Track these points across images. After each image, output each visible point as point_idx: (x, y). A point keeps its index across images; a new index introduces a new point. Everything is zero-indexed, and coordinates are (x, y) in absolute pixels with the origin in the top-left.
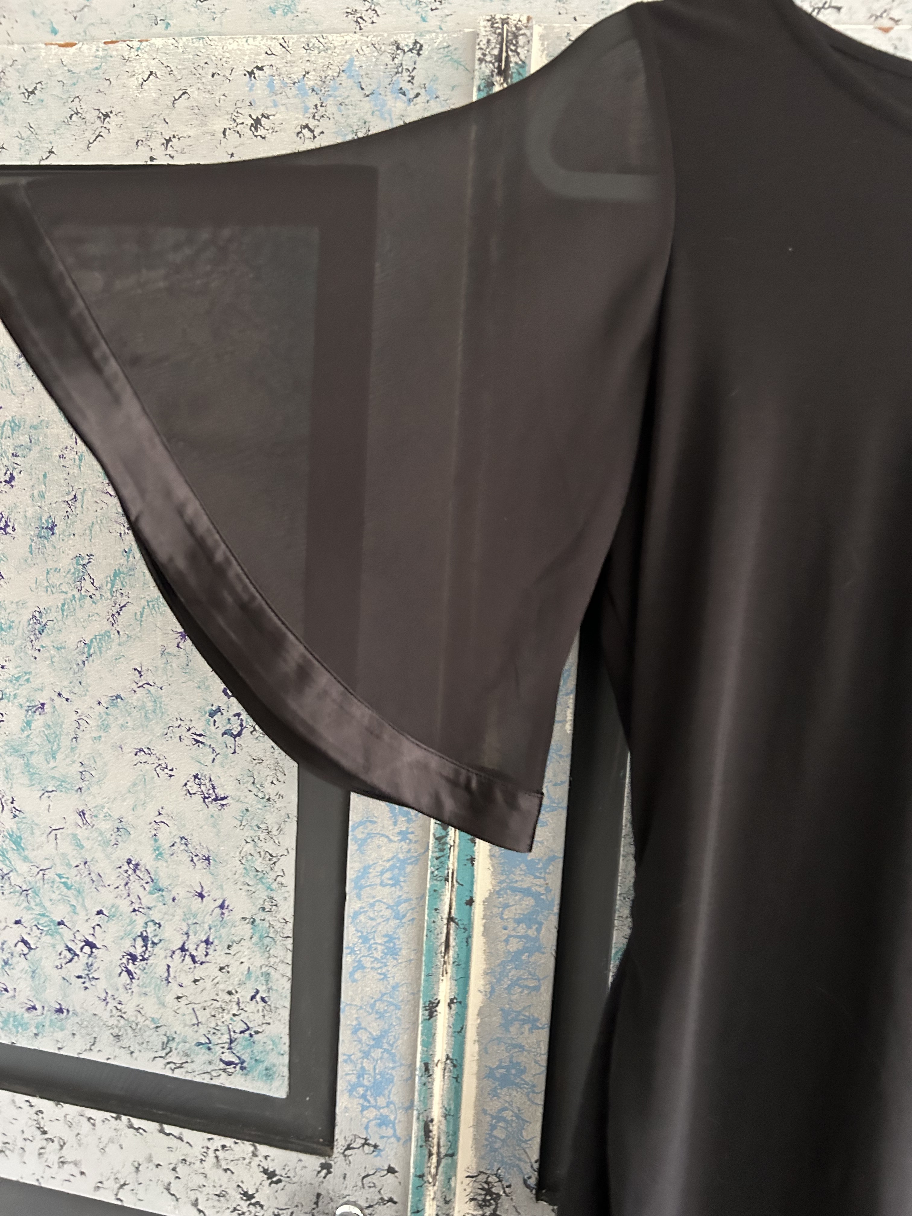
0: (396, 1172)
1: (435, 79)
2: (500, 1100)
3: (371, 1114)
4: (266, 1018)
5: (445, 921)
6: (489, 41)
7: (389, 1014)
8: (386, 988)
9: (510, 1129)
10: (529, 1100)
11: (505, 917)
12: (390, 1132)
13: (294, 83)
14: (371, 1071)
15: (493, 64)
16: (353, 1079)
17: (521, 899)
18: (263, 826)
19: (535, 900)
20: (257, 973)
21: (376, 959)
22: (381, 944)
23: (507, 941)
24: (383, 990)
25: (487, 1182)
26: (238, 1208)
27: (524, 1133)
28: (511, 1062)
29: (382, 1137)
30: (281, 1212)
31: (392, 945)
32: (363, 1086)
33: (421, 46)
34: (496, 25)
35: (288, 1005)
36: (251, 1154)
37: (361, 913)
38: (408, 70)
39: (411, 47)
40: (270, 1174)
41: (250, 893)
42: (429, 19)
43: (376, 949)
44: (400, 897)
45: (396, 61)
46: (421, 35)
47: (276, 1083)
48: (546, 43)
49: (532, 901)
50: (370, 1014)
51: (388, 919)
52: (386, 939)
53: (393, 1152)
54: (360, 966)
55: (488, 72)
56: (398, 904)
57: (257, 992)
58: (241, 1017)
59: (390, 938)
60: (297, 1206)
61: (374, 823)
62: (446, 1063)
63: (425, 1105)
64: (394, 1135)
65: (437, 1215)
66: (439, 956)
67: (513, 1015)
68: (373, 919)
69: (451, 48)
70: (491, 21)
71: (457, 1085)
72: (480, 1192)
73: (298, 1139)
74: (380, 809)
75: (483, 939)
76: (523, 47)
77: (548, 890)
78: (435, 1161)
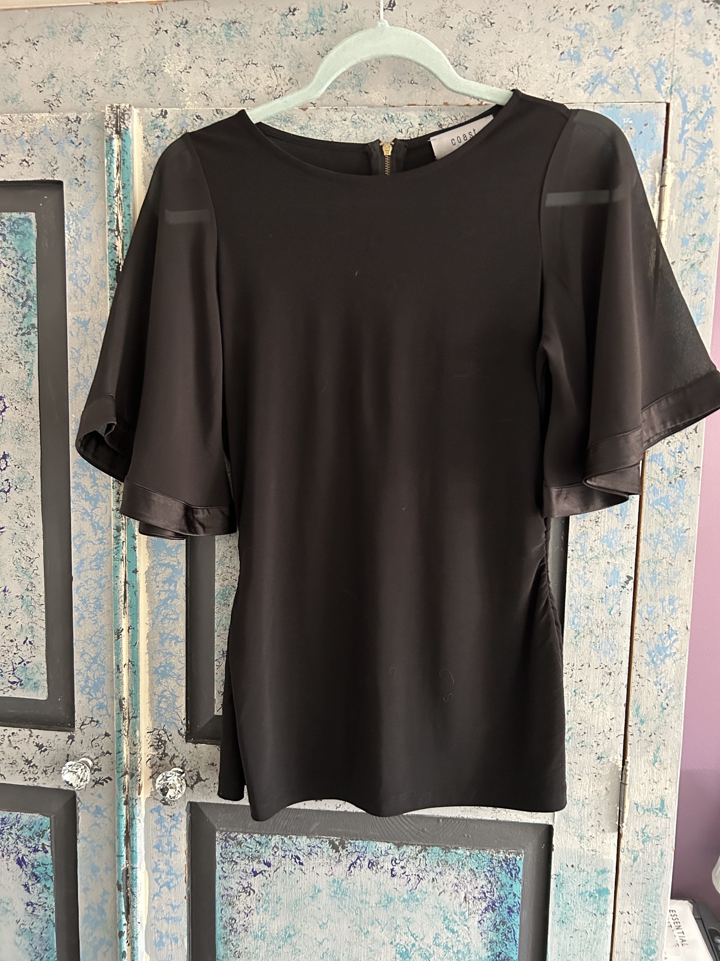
0: (110, 735)
1: (88, 136)
2: (163, 686)
3: (94, 703)
4: (33, 653)
5: (123, 584)
6: (110, 117)
7: (99, 643)
8: (97, 628)
9: (169, 702)
10: (178, 684)
11: (157, 580)
12: (105, 712)
13: (17, 138)
14: (92, 678)
15: (113, 129)
16: (83, 683)
17: (165, 569)
18: (25, 542)
20: (25, 627)
21: (91, 612)
22: (93, 603)
23: (159, 594)
24: (96, 630)
25: (159, 735)
26: (23, 770)
27: (176, 703)
28: (166, 663)
29: (101, 716)
30: (47, 769)
31: (99, 603)
32: (88, 687)
33: (80, 119)
34: (114, 109)
35: (44, 644)
36: (28, 736)
37: (81, 587)
38: (74, 131)
39: (75, 119)
40: (40, 747)
41: (20, 581)
42: (87, 104)
43: (90, 606)
44: (101, 575)
45: (68, 127)
46: (80, 114)
47: (40, 691)
48: (141, 117)
49: (171, 570)
50: (89, 644)
51: (96, 589)
52: (96, 600)
53: (107, 724)
54: (83, 617)
55: (110, 133)
56: (101, 579)
57: (27, 638)
58: (19, 654)
59: (98, 599)
60: (56, 764)
61: (84, 535)
62: (129, 665)
63: (119, 689)
64: (107, 714)
65: (130, 753)
66: (121, 603)
67: (165, 636)
68: (87, 589)
69: (96, 120)
70: (112, 107)
71: (136, 676)
72: (155, 740)
73: (57, 726)
74: (87, 526)
75: (146, 594)
76: (127, 120)
77: (179, 563)
78: (127, 723)
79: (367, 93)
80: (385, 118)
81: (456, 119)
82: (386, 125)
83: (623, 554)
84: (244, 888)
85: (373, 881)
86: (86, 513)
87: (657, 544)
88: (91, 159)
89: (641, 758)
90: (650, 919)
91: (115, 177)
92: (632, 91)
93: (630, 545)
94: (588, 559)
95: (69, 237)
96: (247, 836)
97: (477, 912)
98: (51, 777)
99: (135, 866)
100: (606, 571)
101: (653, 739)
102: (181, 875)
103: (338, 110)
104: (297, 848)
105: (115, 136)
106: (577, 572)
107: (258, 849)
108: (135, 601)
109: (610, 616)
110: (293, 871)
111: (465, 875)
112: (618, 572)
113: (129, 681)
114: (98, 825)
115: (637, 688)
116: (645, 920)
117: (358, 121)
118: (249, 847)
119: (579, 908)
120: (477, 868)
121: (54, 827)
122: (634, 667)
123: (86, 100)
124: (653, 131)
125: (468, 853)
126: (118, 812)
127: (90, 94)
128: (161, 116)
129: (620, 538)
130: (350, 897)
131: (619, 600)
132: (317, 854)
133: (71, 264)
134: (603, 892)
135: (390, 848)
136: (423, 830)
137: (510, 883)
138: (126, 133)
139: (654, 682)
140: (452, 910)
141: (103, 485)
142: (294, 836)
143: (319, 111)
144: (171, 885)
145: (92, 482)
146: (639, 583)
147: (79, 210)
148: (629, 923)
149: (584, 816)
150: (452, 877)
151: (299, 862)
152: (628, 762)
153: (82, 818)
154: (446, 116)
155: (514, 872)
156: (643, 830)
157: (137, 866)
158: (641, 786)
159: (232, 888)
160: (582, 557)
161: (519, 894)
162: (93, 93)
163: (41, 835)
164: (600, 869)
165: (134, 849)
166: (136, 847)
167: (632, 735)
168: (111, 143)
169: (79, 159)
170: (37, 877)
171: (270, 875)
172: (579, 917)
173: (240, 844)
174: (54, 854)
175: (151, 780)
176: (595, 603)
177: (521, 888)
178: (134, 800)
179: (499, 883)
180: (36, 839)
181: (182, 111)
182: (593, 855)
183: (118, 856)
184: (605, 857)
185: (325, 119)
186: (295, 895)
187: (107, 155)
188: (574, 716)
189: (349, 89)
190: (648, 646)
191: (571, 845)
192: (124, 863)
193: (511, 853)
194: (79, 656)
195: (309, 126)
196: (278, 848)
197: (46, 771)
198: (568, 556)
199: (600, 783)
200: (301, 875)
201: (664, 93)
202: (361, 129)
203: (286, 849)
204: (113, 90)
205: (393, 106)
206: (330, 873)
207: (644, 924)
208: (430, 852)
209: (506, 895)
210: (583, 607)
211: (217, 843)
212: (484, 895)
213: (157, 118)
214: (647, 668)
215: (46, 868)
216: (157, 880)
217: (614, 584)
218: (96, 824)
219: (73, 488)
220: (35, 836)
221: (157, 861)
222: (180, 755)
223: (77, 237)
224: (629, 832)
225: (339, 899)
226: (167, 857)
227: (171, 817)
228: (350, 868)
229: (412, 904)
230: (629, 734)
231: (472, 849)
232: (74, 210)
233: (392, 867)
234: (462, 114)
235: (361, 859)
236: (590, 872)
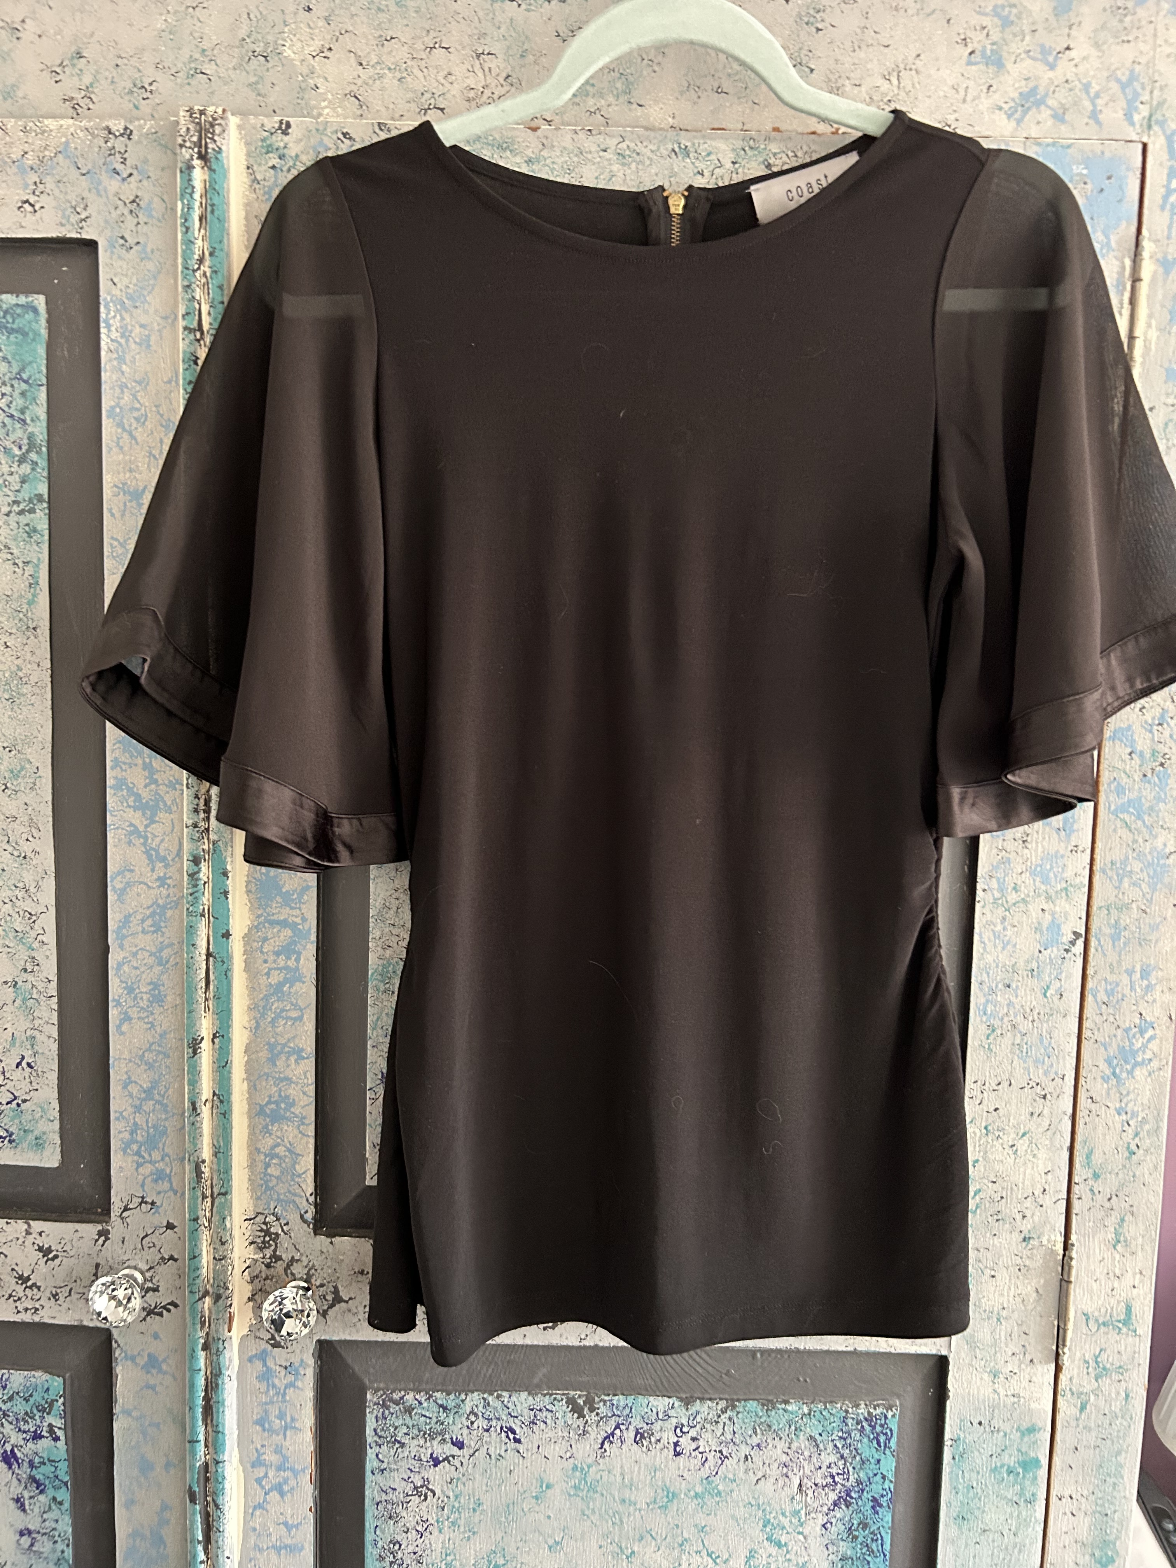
0: (175, 1227)
1: (146, 161)
2: (273, 1137)
3: (147, 1169)
4: (33, 1084)
5: (204, 957)
6: (188, 129)
7: (158, 1064)
8: (154, 1037)
9: (284, 1165)
10: (300, 1132)
11: (265, 950)
12: (166, 1185)
13: (14, 162)
14: (144, 1125)
15: (193, 149)
16: (126, 1136)
17: (279, 931)
18: (21, 885)
19: (292, 930)
20: (20, 1036)
21: (142, 1008)
22: (146, 993)
23: (268, 974)
24: (151, 1040)
25: (265, 1223)
26: (14, 1294)
27: (297, 1167)
28: (280, 1096)
29: (159, 1193)
30: (59, 1291)
31: (157, 992)
32: (137, 1142)
33: (131, 131)
34: (194, 116)
35: (56, 1068)
36: (24, 1234)
37: (124, 964)
38: (120, 152)
39: (122, 131)
40: (45, 1251)
41: (10, 955)
42: (142, 106)
43: (141, 998)
44: (161, 943)
45: (109, 144)
46: (131, 122)
47: (47, 1152)
48: (243, 132)
49: (290, 931)
50: (139, 1066)
51: (152, 967)
52: (151, 987)
53: (171, 1207)
54: (127, 1018)
55: (188, 156)
56: (161, 950)
57: (23, 1058)
58: (7, 1087)
59: (155, 985)
60: (75, 1281)
61: (132, 871)
62: (213, 1100)
63: (195, 1145)
64: (171, 1188)
65: (214, 1258)
66: (200, 992)
67: (279, 1048)
68: (136, 968)
69: (159, 134)
70: (191, 111)
71: (225, 1121)
72: (259, 1233)
73: (76, 1212)
74: (137, 857)
75: (245, 975)
76: (219, 135)
77: (304, 920)
78: (209, 1204)
79: (640, 106)
80: (673, 150)
81: (796, 156)
82: (676, 161)
83: (1067, 895)
84: (416, 1488)
85: (643, 1466)
86: (136, 831)
87: (1123, 877)
88: (150, 203)
89: (1093, 1237)
90: (1107, 1505)
91: (196, 235)
92: (1086, 120)
93: (1077, 880)
94: (1010, 904)
95: (109, 341)
96: (421, 1397)
97: (819, 1509)
98: (65, 1306)
99: (221, 1458)
100: (1039, 923)
101: (1114, 1204)
102: (303, 1470)
103: (593, 132)
104: (510, 1414)
105: (196, 162)
106: (992, 927)
107: (442, 1418)
108: (225, 988)
109: (1046, 1000)
110: (503, 1454)
111: (800, 1448)
112: (1059, 926)
113: (214, 1129)
114: (153, 1388)
115: (1087, 1119)
116: (1099, 1509)
117: (628, 152)
118: (425, 1416)
119: (991, 1493)
120: (820, 1435)
121: (72, 1394)
122: (1084, 1084)
123: (140, 98)
124: (1121, 188)
125: (806, 1410)
126: (191, 1363)
127: (149, 88)
128: (280, 131)
129: (1063, 869)
130: (602, 1495)
131: (1061, 973)
132: (545, 1423)
133: (110, 389)
134: (1029, 1464)
135: (673, 1408)
136: (728, 1373)
137: (877, 1456)
138: (217, 158)
139: (1116, 1109)
140: (778, 1508)
141: (166, 782)
142: (505, 1394)
143: (560, 132)
144: (286, 1488)
145: (146, 778)
146: (1093, 943)
147: (127, 293)
148: (1072, 1514)
149: (1000, 1338)
150: (779, 1451)
151: (514, 1438)
152: (1073, 1245)
153: (122, 1376)
154: (778, 151)
155: (882, 1438)
156: (1097, 1357)
157: (225, 1458)
158: (1094, 1283)
159: (394, 1489)
160: (1000, 902)
161: (890, 1476)
162: (153, 88)
163: (46, 1409)
164: (1025, 1426)
165: (221, 1429)
166: (224, 1425)
167: (1079, 1198)
168: (189, 175)
169: (127, 202)
170: (38, 1484)
171: (462, 1463)
172: (990, 1509)
173: (409, 1410)
174: (70, 1443)
175: (251, 1304)
176: (1020, 979)
177: (894, 1464)
178: (221, 1342)
179: (858, 1458)
180: (37, 1417)
181: (317, 122)
182: (1015, 1403)
183: (190, 1442)
184: (1033, 1406)
185: (571, 147)
186: (507, 1495)
187: (182, 195)
188: (985, 1170)
189: (611, 99)
190: (1106, 1049)
191: (978, 1388)
192: (202, 1453)
193: (878, 1405)
194: (120, 1088)
195: (541, 158)
196: (476, 1415)
197: (57, 1294)
198: (977, 899)
199: (1026, 1281)
200: (516, 1461)
201: (1138, 126)
202: (633, 166)
203: (492, 1416)
204: (189, 84)
205: (687, 130)
206: (569, 1455)
207: (1097, 1515)
208: (741, 1410)
209: (869, 1479)
210: (1000, 986)
211: (368, 1410)
212: (831, 1480)
213: (272, 134)
214: (1105, 1085)
215: (56, 1468)
216: (259, 1481)
217: (1052, 946)
218: (148, 1387)
219: (110, 787)
220: (35, 1411)
221: (259, 1447)
222: (304, 1258)
223: (123, 341)
224: (1073, 1361)
225: (583, 1499)
226: (278, 1439)
227: (286, 1368)
228: (602, 1444)
229: (710, 1502)
230: (1074, 1197)
231: (813, 1402)
232: (118, 293)
233: (676, 1439)
234: (805, 148)
235: (622, 1427)
236: (1008, 1431)
